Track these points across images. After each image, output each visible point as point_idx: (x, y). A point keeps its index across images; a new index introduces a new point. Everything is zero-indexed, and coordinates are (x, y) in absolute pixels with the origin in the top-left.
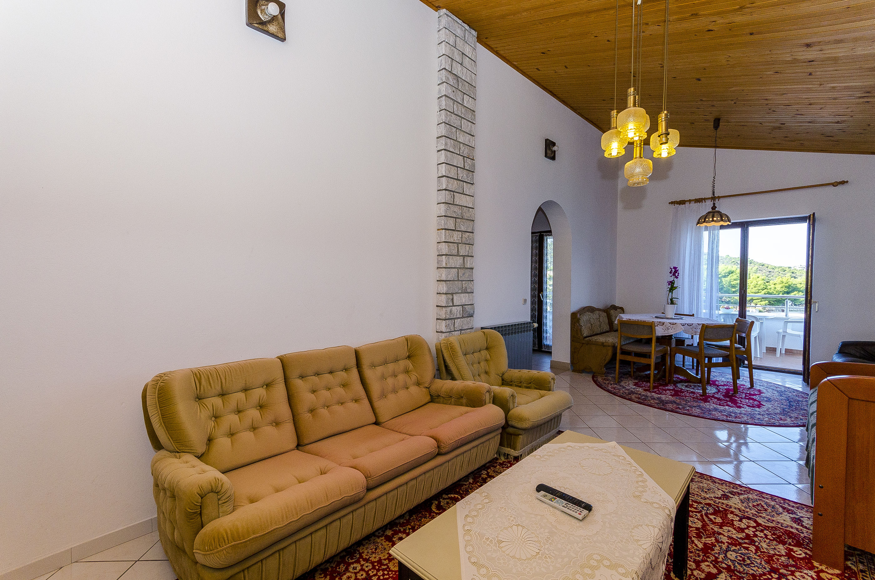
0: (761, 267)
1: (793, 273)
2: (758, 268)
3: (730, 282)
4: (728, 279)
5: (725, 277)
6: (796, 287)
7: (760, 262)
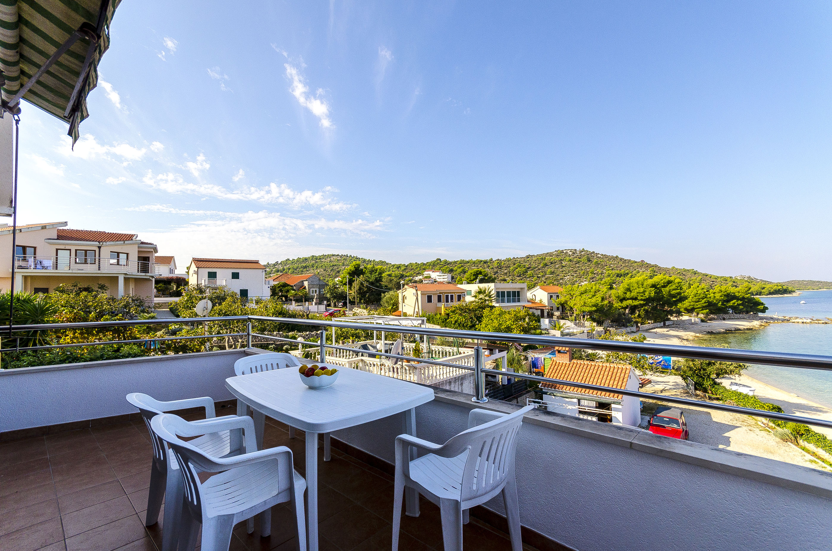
0: (704, 277)
1: (734, 282)
2: (701, 279)
3: (670, 291)
4: (667, 289)
5: (664, 286)
6: (735, 295)
7: (703, 272)
